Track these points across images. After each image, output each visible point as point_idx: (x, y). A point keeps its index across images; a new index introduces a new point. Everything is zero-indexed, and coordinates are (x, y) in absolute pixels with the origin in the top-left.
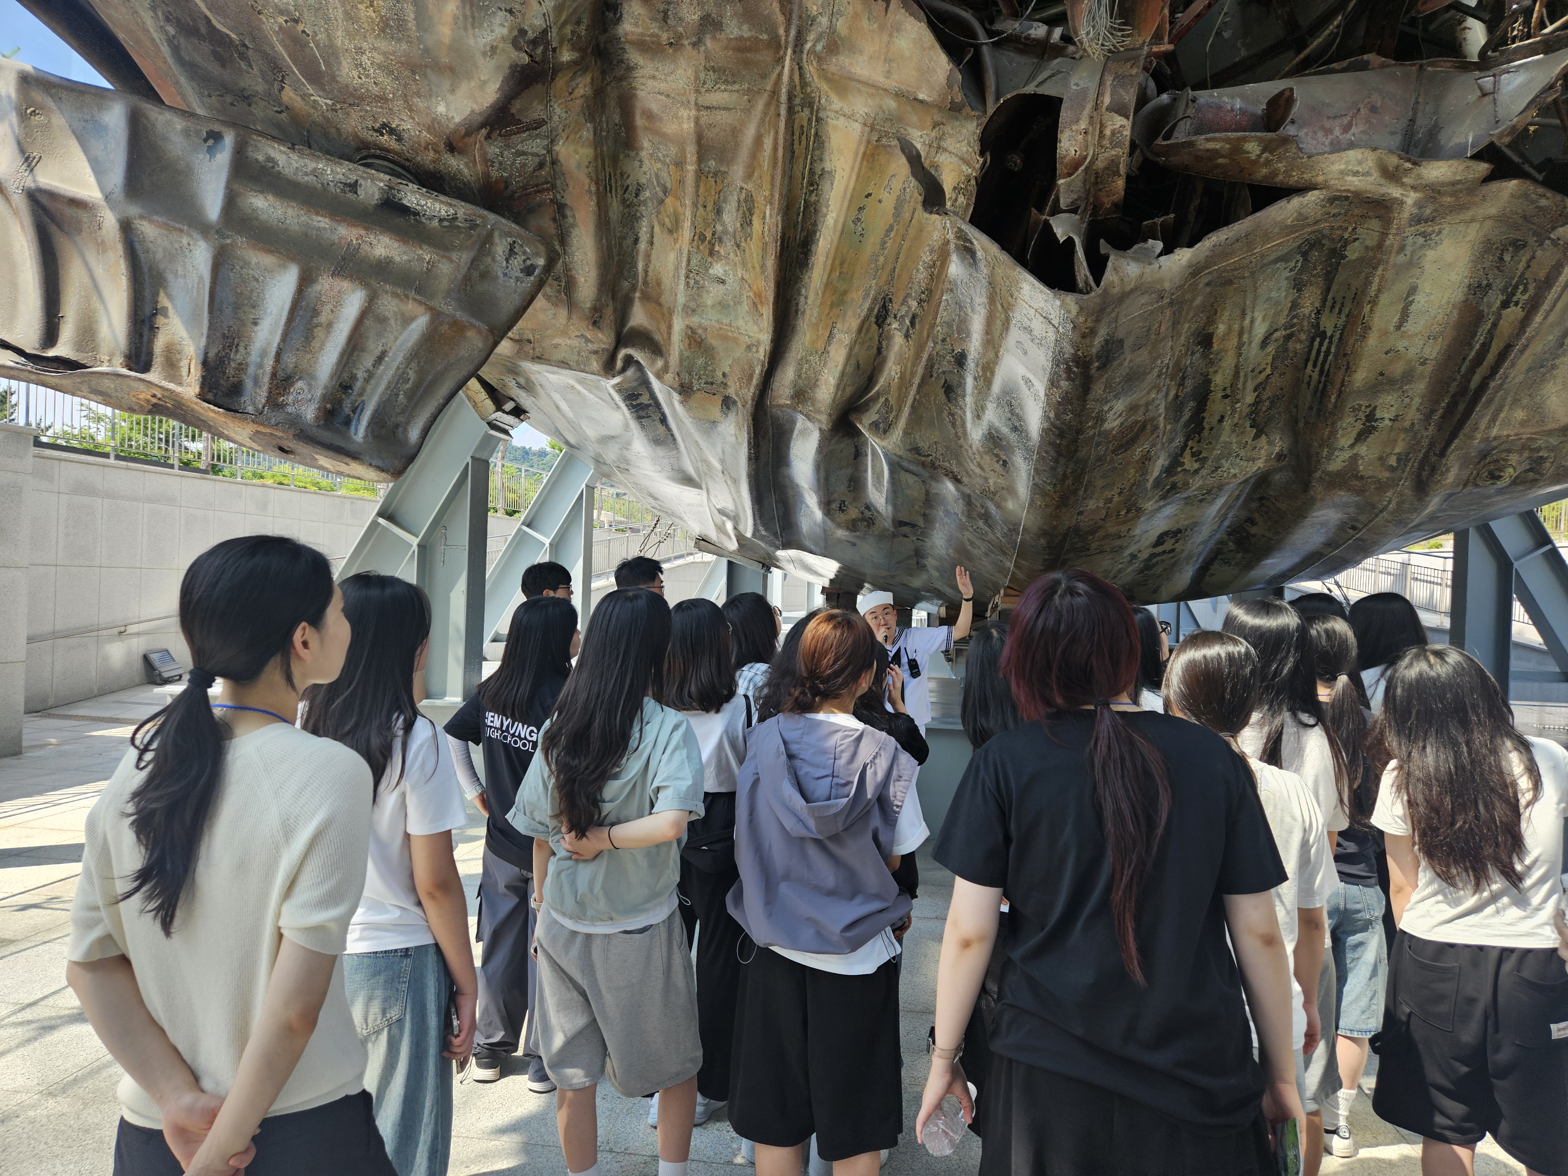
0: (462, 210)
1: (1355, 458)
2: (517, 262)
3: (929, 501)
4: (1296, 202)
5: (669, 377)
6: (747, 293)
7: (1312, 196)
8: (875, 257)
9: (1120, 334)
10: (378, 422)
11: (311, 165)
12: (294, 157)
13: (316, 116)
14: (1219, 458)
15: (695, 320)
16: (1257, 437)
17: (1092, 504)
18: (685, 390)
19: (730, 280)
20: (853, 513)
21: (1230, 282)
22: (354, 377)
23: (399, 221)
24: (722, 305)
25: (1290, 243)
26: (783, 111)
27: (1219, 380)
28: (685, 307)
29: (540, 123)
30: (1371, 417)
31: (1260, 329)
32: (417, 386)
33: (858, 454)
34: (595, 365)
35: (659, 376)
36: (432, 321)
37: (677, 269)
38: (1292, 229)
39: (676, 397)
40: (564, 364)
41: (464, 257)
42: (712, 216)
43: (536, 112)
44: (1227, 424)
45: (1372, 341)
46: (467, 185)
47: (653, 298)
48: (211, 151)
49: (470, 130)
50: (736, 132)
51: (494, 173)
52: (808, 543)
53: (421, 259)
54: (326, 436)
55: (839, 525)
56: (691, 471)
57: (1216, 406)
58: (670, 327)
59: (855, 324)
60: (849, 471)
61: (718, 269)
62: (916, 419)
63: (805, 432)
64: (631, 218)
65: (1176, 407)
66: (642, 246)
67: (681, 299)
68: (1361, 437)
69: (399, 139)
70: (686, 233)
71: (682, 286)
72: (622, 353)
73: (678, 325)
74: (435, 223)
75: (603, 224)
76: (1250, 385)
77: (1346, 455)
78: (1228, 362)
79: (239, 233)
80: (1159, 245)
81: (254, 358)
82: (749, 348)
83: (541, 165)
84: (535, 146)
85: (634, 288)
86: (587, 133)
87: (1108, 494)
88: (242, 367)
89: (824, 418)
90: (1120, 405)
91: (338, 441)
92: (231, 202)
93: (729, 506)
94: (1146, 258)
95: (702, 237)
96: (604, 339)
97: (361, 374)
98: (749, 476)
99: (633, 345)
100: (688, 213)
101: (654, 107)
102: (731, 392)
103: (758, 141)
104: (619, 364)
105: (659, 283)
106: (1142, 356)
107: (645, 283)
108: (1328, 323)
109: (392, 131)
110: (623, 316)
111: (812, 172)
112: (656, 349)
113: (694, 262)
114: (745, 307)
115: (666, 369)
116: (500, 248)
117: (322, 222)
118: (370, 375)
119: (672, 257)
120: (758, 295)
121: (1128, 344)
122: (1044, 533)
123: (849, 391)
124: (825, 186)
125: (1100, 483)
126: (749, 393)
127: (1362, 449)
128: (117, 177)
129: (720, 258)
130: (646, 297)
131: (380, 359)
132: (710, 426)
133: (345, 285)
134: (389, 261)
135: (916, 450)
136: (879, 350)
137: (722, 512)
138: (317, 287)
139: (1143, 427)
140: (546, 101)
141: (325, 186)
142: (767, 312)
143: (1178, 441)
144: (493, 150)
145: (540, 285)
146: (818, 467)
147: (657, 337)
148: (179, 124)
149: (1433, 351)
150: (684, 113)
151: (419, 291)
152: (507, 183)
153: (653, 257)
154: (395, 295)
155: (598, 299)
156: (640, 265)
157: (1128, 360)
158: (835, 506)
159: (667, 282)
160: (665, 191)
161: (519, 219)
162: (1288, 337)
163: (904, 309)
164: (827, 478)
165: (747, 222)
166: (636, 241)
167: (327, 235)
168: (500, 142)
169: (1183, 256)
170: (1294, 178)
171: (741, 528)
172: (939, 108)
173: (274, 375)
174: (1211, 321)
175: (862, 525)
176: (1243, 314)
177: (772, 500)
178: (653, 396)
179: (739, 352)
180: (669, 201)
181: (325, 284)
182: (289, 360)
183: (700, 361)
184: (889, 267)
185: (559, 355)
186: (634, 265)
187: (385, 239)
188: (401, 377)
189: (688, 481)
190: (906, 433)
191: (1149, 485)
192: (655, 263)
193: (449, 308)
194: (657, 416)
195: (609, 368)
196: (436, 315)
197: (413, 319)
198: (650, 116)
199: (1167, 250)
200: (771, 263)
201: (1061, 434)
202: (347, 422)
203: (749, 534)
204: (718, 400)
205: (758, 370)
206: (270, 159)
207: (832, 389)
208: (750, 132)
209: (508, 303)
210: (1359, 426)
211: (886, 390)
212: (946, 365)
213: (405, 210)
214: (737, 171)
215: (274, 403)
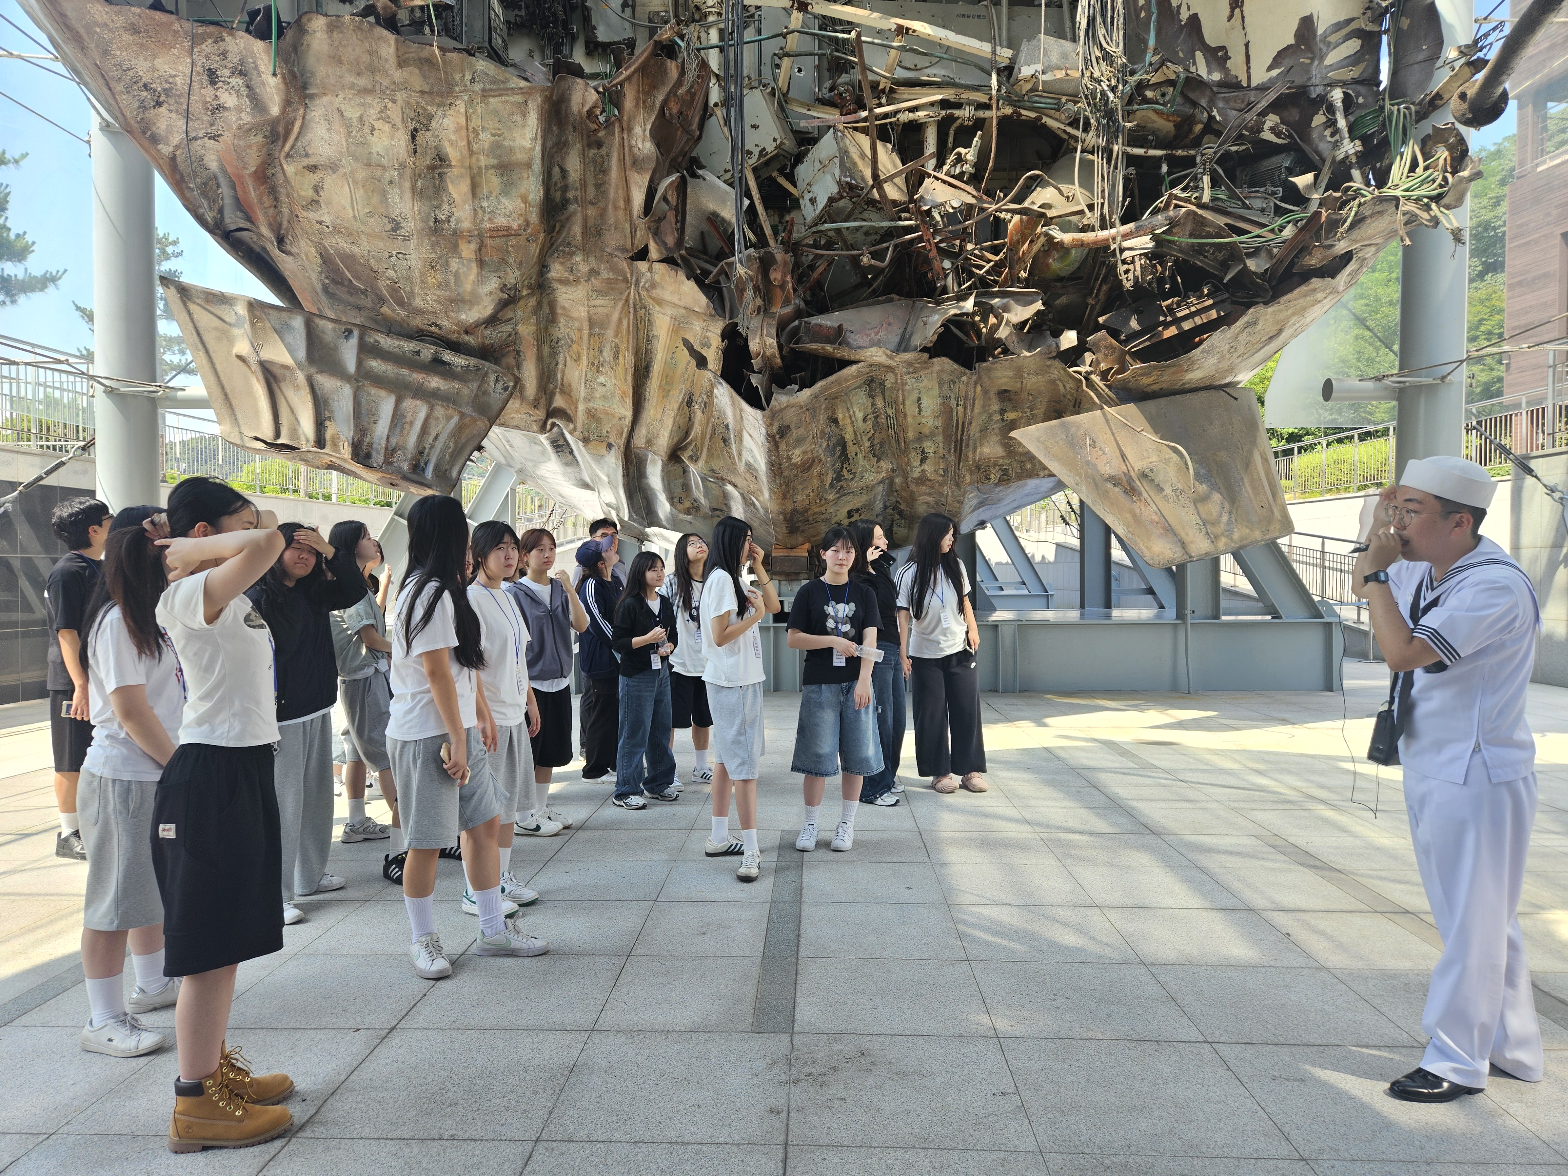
0: (473, 361)
1: (923, 471)
2: (500, 385)
3: (726, 496)
4: (854, 367)
5: (577, 433)
6: (618, 391)
7: (861, 364)
8: (683, 375)
9: (786, 423)
10: (437, 468)
11: (397, 343)
12: (389, 339)
13: (398, 318)
14: (862, 472)
15: (591, 405)
16: (878, 461)
17: (799, 498)
18: (586, 440)
19: (608, 384)
20: (687, 504)
21: (836, 398)
22: (424, 448)
23: (442, 368)
24: (604, 397)
25: (859, 381)
26: (632, 310)
27: (849, 436)
28: (585, 398)
29: (510, 319)
30: (923, 452)
31: (860, 415)
32: (454, 450)
33: (685, 471)
34: (535, 427)
35: (571, 433)
36: (461, 418)
37: (580, 379)
38: (857, 377)
39: (581, 444)
40: (517, 427)
41: (475, 385)
42: (597, 354)
43: (510, 314)
44: (860, 456)
45: (910, 420)
46: (473, 347)
47: (566, 392)
48: (347, 338)
49: (477, 325)
50: (608, 316)
51: (487, 342)
52: (664, 523)
53: (454, 387)
54: (414, 477)
55: (680, 511)
56: (588, 480)
57: (851, 449)
58: (576, 408)
59: (676, 406)
60: (681, 480)
61: (601, 379)
62: (710, 455)
63: (654, 462)
64: (554, 354)
65: (831, 450)
66: (560, 366)
67: (583, 394)
68: (923, 461)
69: (440, 329)
70: (584, 361)
71: (583, 388)
72: (550, 421)
73: (581, 407)
74: (459, 369)
75: (540, 358)
76: (865, 439)
77: (919, 469)
78: (850, 429)
79: (366, 379)
80: (797, 387)
81: (376, 440)
82: (620, 419)
83: (510, 336)
84: (508, 328)
85: (556, 387)
86: (533, 320)
87: (806, 492)
88: (370, 445)
89: (663, 454)
90: (797, 452)
91: (420, 480)
92: (360, 363)
93: (613, 501)
94: (791, 393)
95: (593, 364)
96: (540, 414)
97: (427, 446)
98: (624, 485)
99: (556, 417)
100: (585, 352)
101: (566, 306)
102: (611, 441)
103: (620, 321)
104: (548, 427)
105: (570, 386)
106: (801, 431)
107: (562, 385)
108: (890, 412)
109: (437, 326)
110: (550, 401)
111: (648, 336)
112: (569, 418)
113: (589, 375)
114: (617, 398)
115: (575, 429)
116: (492, 378)
117: (405, 372)
118: (432, 446)
119: (577, 373)
120: (624, 393)
121: (792, 426)
122: (783, 513)
123: (676, 440)
124: (655, 341)
125: (800, 487)
126: (622, 441)
127: (926, 467)
128: (302, 354)
129: (602, 374)
130: (562, 392)
131: (436, 438)
132: (599, 458)
133: (418, 402)
134: (438, 389)
135: (713, 471)
136: (690, 419)
137: (608, 505)
138: (404, 404)
139: (814, 461)
140: (514, 311)
141: (404, 353)
142: (629, 401)
143: (838, 465)
144: (487, 332)
145: (511, 395)
146: (663, 480)
147: (569, 412)
148: (330, 325)
149: (939, 423)
150: (582, 309)
151: (454, 404)
152: (492, 345)
153: (566, 371)
154: (442, 406)
155: (537, 394)
156: (559, 376)
157: (795, 433)
158: (676, 500)
159: (574, 385)
160: (572, 341)
161: (497, 362)
162: (877, 417)
163: (700, 400)
164: (669, 484)
165: (616, 357)
166: (557, 364)
167: (408, 378)
168: (491, 329)
169: (807, 393)
170: (852, 358)
171: (621, 515)
172: (705, 314)
173: (386, 448)
174: (834, 413)
175: (693, 511)
176: (848, 410)
177: (639, 497)
178: (565, 440)
179: (615, 421)
180: (574, 346)
181: (408, 403)
182: (394, 441)
183: (594, 425)
184: (691, 379)
185: (514, 423)
186: (555, 375)
187: (436, 379)
188: (446, 447)
189: (586, 486)
190: (706, 462)
191: (827, 487)
192: (567, 376)
193: (468, 410)
194: (567, 450)
195: (543, 429)
196: (462, 415)
197: (451, 417)
198: (564, 308)
199: (800, 389)
200: (630, 378)
201: (772, 466)
202: (423, 470)
203: (626, 519)
204: (605, 444)
205: (626, 430)
206: (376, 341)
207: (666, 439)
208: (615, 316)
209: (496, 408)
210: (920, 457)
211: (694, 439)
212: (721, 429)
213: (444, 363)
214: (610, 333)
215: (388, 462)
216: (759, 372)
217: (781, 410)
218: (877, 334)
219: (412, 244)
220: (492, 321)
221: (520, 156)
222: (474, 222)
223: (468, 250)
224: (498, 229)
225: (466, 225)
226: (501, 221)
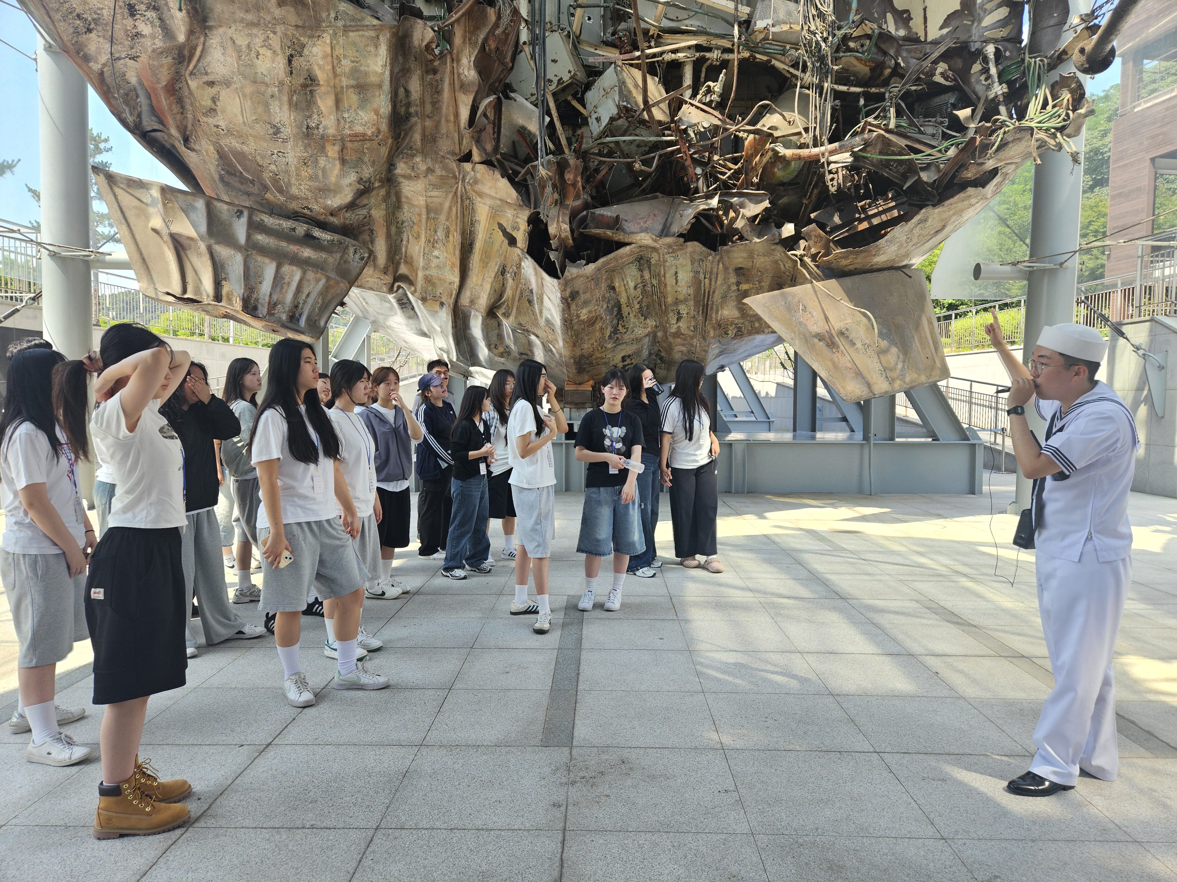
0: (336, 237)
1: (679, 327)
2: (357, 256)
3: (530, 344)
4: (628, 248)
5: (417, 294)
6: (448, 263)
7: (633, 246)
8: (498, 251)
9: (576, 290)
10: (309, 319)
11: (278, 222)
12: (271, 219)
13: (279, 203)
14: (632, 328)
15: (428, 272)
16: (645, 320)
17: (586, 346)
18: (424, 300)
19: (441, 257)
20: (501, 349)
21: (614, 271)
22: (299, 303)
23: (312, 242)
24: (438, 267)
25: (632, 259)
26: (459, 200)
27: (623, 300)
28: (423, 267)
29: (366, 205)
30: (679, 313)
31: (632, 284)
32: (322, 305)
33: (500, 324)
34: (385, 289)
35: (412, 294)
36: (327, 281)
37: (419, 252)
38: (630, 255)
39: (420, 302)
40: (371, 289)
41: (338, 256)
42: (433, 233)
43: (365, 201)
44: (631, 315)
45: (669, 288)
46: (336, 226)
47: (409, 262)
48: (238, 217)
49: (340, 209)
50: (441, 204)
51: (347, 222)
52: (484, 364)
53: (322, 257)
54: (287, 324)
55: (495, 355)
56: (425, 330)
57: (625, 310)
58: (417, 275)
59: (493, 275)
60: (497, 331)
61: (436, 253)
62: (519, 312)
63: (476, 317)
64: (399, 232)
65: (610, 311)
66: (404, 242)
67: (421, 264)
68: (678, 320)
69: (311, 211)
70: (423, 239)
71: (421, 259)
72: (396, 285)
73: (420, 274)
74: (326, 242)
75: (388, 236)
76: (636, 302)
77: (676, 326)
78: (624, 295)
79: (253, 249)
80: (584, 262)
81: (261, 296)
82: (450, 284)
83: (365, 218)
84: (364, 212)
85: (401, 258)
86: (383, 206)
87: (591, 342)
88: (257, 300)
89: (483, 311)
90: (584, 311)
91: (296, 327)
92: (249, 237)
93: (445, 346)
94: (580, 266)
95: (429, 241)
96: (389, 279)
97: (301, 302)
98: (453, 334)
99: (401, 282)
100: (423, 232)
101: (409, 196)
102: (443, 300)
103: (450, 208)
104: (395, 289)
105: (412, 258)
106: (588, 296)
107: (406, 256)
108: (655, 282)
109: (308, 209)
110: (396, 270)
111: (472, 220)
112: (411, 283)
113: (426, 250)
114: (448, 268)
115: (415, 291)
116: (351, 250)
117: (284, 244)
118: (305, 302)
119: (417, 248)
120: (453, 264)
121: (581, 292)
122: (573, 357)
123: (492, 300)
124: (477, 225)
125: (586, 338)
126: (452, 301)
127: (680, 324)
128: (203, 228)
129: (437, 249)
130: (406, 262)
131: (308, 295)
132: (434, 313)
133: (294, 268)
134: (309, 258)
135: (520, 324)
136: (503, 285)
137: (441, 349)
138: (283, 269)
139: (596, 318)
140: (369, 199)
141: (283, 229)
142: (457, 270)
143: (615, 322)
144: (348, 215)
145: (366, 264)
146: (483, 331)
147: (411, 278)
148: (225, 207)
149: (691, 291)
150: (421, 198)
151: (322, 270)
152: (352, 225)
153: (409, 246)
154: (313, 271)
155: (386, 264)
156: (404, 250)
157: (583, 297)
158: (493, 346)
159: (415, 257)
160: (414, 223)
161: (355, 237)
162: (644, 286)
163: (511, 270)
164: (487, 334)
165: (447, 236)
166: (402, 240)
167: (286, 249)
168: (351, 212)
169: (592, 266)
170: (627, 241)
172: (515, 205)
173: (269, 303)
174: (612, 282)
175: (505, 355)
176: (623, 280)
177: (464, 344)
178: (408, 299)
179: (446, 285)
180: (415, 227)
181: (286, 269)
182: (275, 297)
183: (430, 288)
184: (504, 254)
185: (369, 285)
186: (401, 249)
187: (308, 250)
188: (316, 302)
189: (424, 335)
190: (516, 318)
191: (607, 338)
192: (410, 250)
193: (333, 275)
194: (410, 307)
195: (391, 290)
196: (328, 279)
197: (320, 280)
198: (407, 198)
199: (587, 264)
200: (458, 253)
201: (566, 321)
202: (298, 320)
203: (455, 360)
204: (438, 303)
205: (454, 292)
206: (262, 220)
207: (485, 300)
208: (447, 205)
209: (354, 273)
210: (676, 317)
211: (507, 300)
212: (527, 293)
213: (314, 238)
214: (442, 218)
215: (270, 313)
216: (556, 250)
217: (572, 279)
218: (645, 222)
219: (290, 145)
220: (351, 206)
221: (373, 79)
222: (338, 129)
223: (333, 151)
224: (356, 135)
225: (331, 131)
226: (359, 129)
